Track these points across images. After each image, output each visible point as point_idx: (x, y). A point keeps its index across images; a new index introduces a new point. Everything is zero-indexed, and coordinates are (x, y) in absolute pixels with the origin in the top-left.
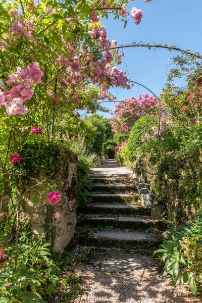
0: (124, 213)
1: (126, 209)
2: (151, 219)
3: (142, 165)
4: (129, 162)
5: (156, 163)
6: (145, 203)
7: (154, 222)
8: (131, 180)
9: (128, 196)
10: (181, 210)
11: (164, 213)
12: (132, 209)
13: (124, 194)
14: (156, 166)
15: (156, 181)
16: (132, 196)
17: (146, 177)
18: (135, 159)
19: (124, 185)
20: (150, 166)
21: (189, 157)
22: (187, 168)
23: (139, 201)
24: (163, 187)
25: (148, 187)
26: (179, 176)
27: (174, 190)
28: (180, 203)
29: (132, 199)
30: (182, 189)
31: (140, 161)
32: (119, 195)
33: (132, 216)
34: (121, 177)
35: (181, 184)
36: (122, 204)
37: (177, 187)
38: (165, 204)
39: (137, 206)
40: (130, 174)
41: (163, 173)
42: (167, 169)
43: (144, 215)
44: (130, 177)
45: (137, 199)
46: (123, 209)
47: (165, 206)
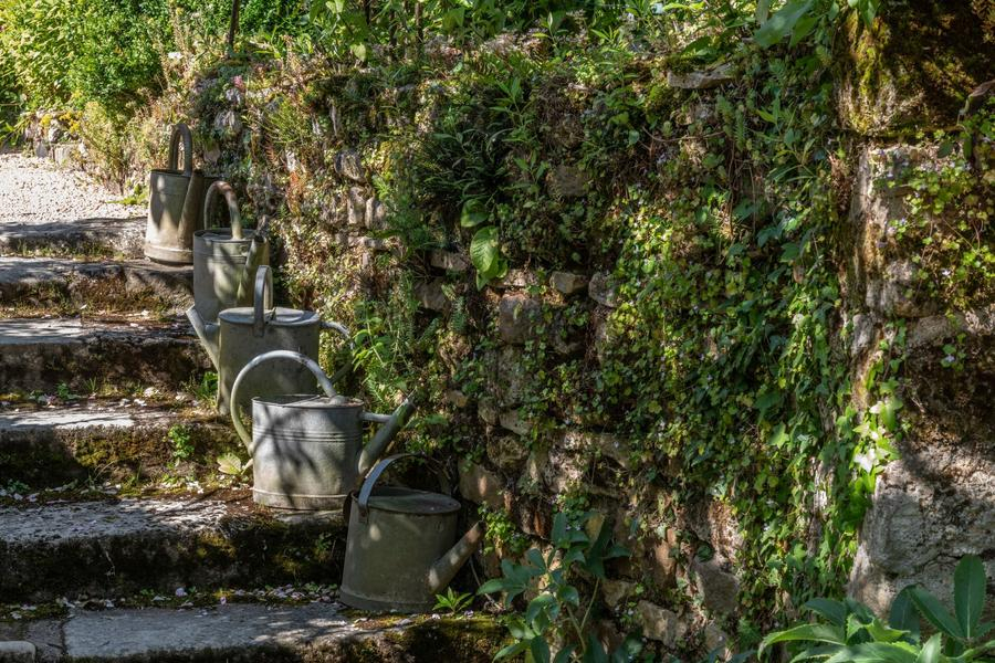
0: (105, 583)
1: (117, 542)
2: (348, 612)
3: (232, 149)
4: (94, 109)
5: (376, 130)
6: (288, 487)
7: (379, 638)
8: (133, 284)
9: (123, 422)
10: (609, 526)
11: (454, 559)
12: (174, 536)
13: (82, 405)
14: (378, 157)
15: (374, 287)
16: (161, 421)
17: (277, 257)
18: (158, 90)
19: (73, 330)
20: (313, 162)
21: (709, 89)
22: (690, 180)
23: (229, 464)
24: (450, 340)
25: (306, 338)
26: (605, 245)
27: (553, 360)
28: (599, 472)
29: (163, 451)
30: (629, 359)
31: (208, 108)
32: (44, 419)
33: (176, 604)
34: (37, 256)
35: (620, 317)
36: (72, 498)
37: (584, 335)
38: (456, 479)
39: (220, 511)
40: (112, 226)
41: (450, 218)
42: (494, 185)
43: (283, 579)
44: (122, 247)
45: (204, 445)
46: (95, 543)
47: (457, 496)
